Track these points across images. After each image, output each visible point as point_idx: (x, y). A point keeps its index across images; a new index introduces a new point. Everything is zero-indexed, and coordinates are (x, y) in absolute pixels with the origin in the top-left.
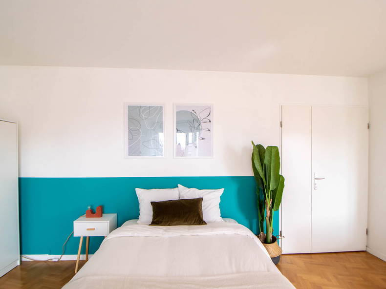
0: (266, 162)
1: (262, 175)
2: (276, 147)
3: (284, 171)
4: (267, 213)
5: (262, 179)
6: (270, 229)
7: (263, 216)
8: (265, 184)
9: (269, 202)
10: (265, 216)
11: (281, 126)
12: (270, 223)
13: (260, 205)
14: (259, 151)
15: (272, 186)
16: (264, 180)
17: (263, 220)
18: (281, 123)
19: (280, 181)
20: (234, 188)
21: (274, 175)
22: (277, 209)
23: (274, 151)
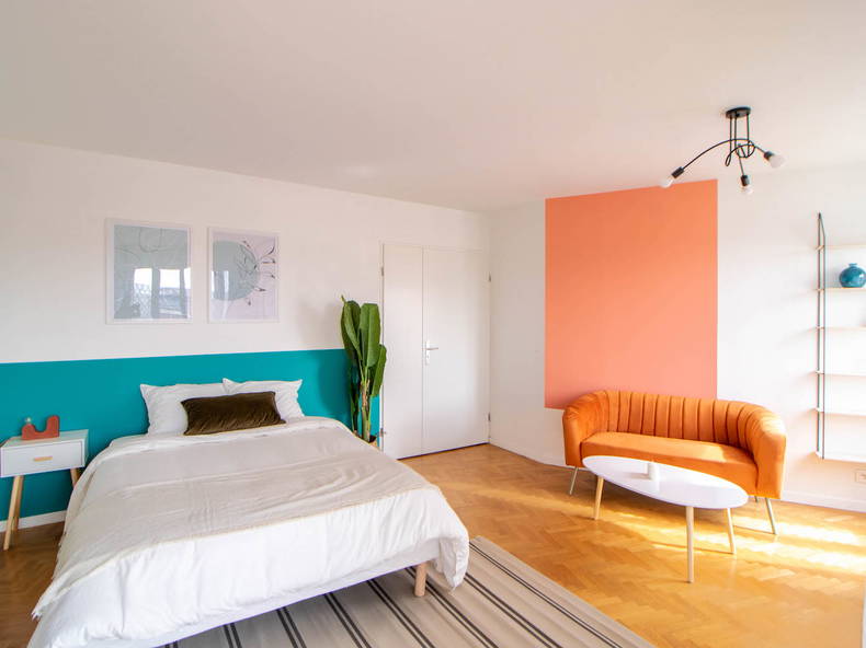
0: (361, 326)
1: (355, 344)
2: (376, 305)
3: (386, 339)
4: (363, 401)
5: (355, 351)
6: (368, 424)
7: (357, 407)
8: (360, 358)
9: (365, 384)
10: (360, 406)
11: (383, 274)
12: (367, 415)
13: (354, 391)
14: (352, 311)
15: (370, 362)
16: (359, 353)
17: (356, 412)
18: (383, 270)
19: (381, 353)
20: (312, 367)
21: (373, 346)
22: (377, 395)
23: (373, 311)
